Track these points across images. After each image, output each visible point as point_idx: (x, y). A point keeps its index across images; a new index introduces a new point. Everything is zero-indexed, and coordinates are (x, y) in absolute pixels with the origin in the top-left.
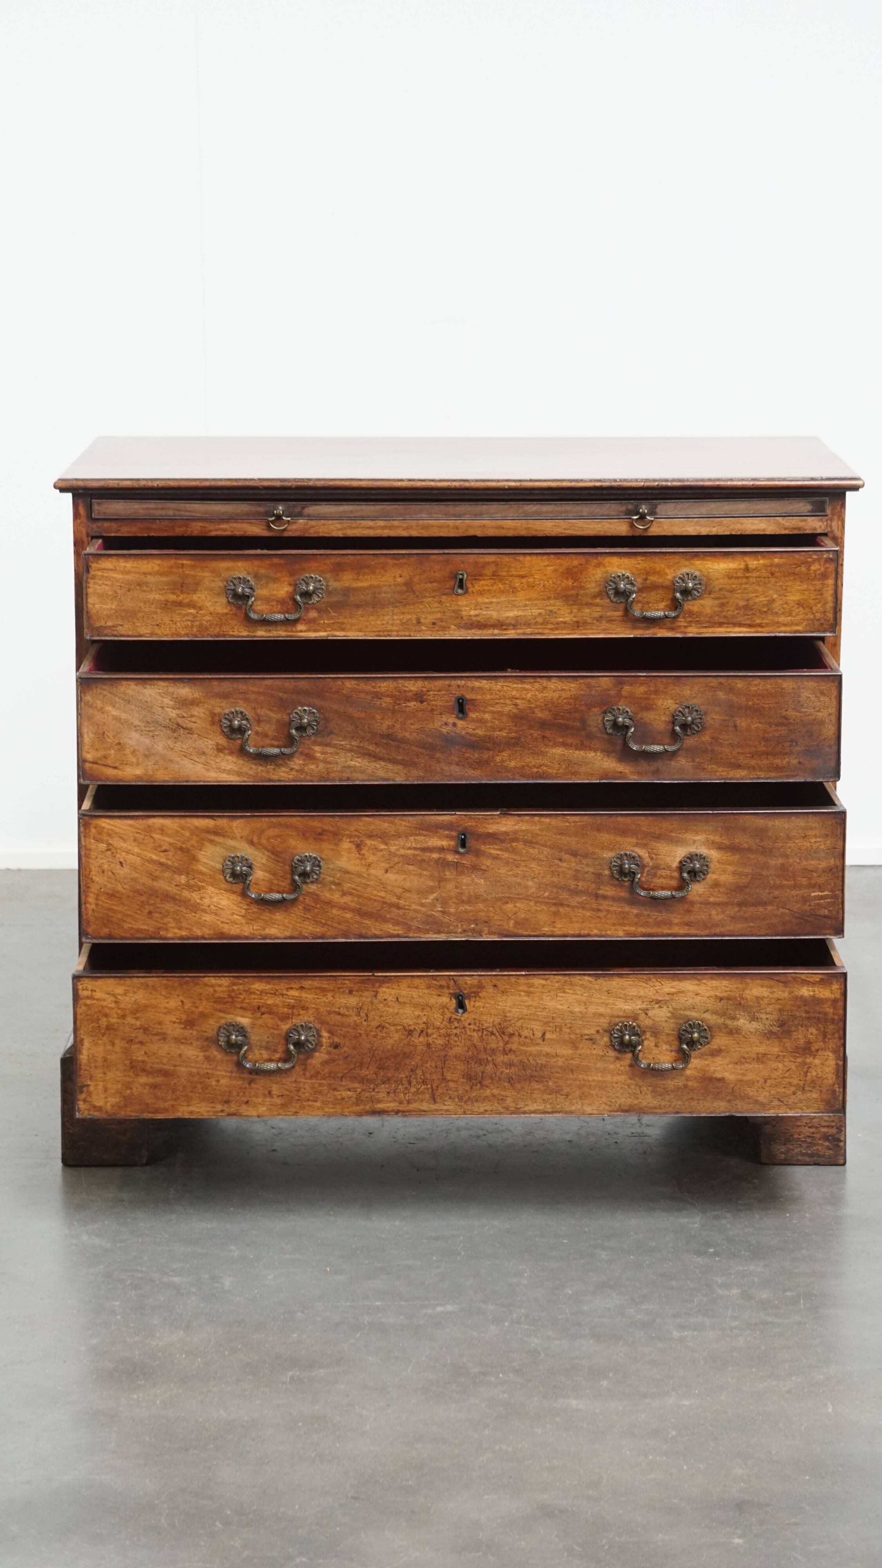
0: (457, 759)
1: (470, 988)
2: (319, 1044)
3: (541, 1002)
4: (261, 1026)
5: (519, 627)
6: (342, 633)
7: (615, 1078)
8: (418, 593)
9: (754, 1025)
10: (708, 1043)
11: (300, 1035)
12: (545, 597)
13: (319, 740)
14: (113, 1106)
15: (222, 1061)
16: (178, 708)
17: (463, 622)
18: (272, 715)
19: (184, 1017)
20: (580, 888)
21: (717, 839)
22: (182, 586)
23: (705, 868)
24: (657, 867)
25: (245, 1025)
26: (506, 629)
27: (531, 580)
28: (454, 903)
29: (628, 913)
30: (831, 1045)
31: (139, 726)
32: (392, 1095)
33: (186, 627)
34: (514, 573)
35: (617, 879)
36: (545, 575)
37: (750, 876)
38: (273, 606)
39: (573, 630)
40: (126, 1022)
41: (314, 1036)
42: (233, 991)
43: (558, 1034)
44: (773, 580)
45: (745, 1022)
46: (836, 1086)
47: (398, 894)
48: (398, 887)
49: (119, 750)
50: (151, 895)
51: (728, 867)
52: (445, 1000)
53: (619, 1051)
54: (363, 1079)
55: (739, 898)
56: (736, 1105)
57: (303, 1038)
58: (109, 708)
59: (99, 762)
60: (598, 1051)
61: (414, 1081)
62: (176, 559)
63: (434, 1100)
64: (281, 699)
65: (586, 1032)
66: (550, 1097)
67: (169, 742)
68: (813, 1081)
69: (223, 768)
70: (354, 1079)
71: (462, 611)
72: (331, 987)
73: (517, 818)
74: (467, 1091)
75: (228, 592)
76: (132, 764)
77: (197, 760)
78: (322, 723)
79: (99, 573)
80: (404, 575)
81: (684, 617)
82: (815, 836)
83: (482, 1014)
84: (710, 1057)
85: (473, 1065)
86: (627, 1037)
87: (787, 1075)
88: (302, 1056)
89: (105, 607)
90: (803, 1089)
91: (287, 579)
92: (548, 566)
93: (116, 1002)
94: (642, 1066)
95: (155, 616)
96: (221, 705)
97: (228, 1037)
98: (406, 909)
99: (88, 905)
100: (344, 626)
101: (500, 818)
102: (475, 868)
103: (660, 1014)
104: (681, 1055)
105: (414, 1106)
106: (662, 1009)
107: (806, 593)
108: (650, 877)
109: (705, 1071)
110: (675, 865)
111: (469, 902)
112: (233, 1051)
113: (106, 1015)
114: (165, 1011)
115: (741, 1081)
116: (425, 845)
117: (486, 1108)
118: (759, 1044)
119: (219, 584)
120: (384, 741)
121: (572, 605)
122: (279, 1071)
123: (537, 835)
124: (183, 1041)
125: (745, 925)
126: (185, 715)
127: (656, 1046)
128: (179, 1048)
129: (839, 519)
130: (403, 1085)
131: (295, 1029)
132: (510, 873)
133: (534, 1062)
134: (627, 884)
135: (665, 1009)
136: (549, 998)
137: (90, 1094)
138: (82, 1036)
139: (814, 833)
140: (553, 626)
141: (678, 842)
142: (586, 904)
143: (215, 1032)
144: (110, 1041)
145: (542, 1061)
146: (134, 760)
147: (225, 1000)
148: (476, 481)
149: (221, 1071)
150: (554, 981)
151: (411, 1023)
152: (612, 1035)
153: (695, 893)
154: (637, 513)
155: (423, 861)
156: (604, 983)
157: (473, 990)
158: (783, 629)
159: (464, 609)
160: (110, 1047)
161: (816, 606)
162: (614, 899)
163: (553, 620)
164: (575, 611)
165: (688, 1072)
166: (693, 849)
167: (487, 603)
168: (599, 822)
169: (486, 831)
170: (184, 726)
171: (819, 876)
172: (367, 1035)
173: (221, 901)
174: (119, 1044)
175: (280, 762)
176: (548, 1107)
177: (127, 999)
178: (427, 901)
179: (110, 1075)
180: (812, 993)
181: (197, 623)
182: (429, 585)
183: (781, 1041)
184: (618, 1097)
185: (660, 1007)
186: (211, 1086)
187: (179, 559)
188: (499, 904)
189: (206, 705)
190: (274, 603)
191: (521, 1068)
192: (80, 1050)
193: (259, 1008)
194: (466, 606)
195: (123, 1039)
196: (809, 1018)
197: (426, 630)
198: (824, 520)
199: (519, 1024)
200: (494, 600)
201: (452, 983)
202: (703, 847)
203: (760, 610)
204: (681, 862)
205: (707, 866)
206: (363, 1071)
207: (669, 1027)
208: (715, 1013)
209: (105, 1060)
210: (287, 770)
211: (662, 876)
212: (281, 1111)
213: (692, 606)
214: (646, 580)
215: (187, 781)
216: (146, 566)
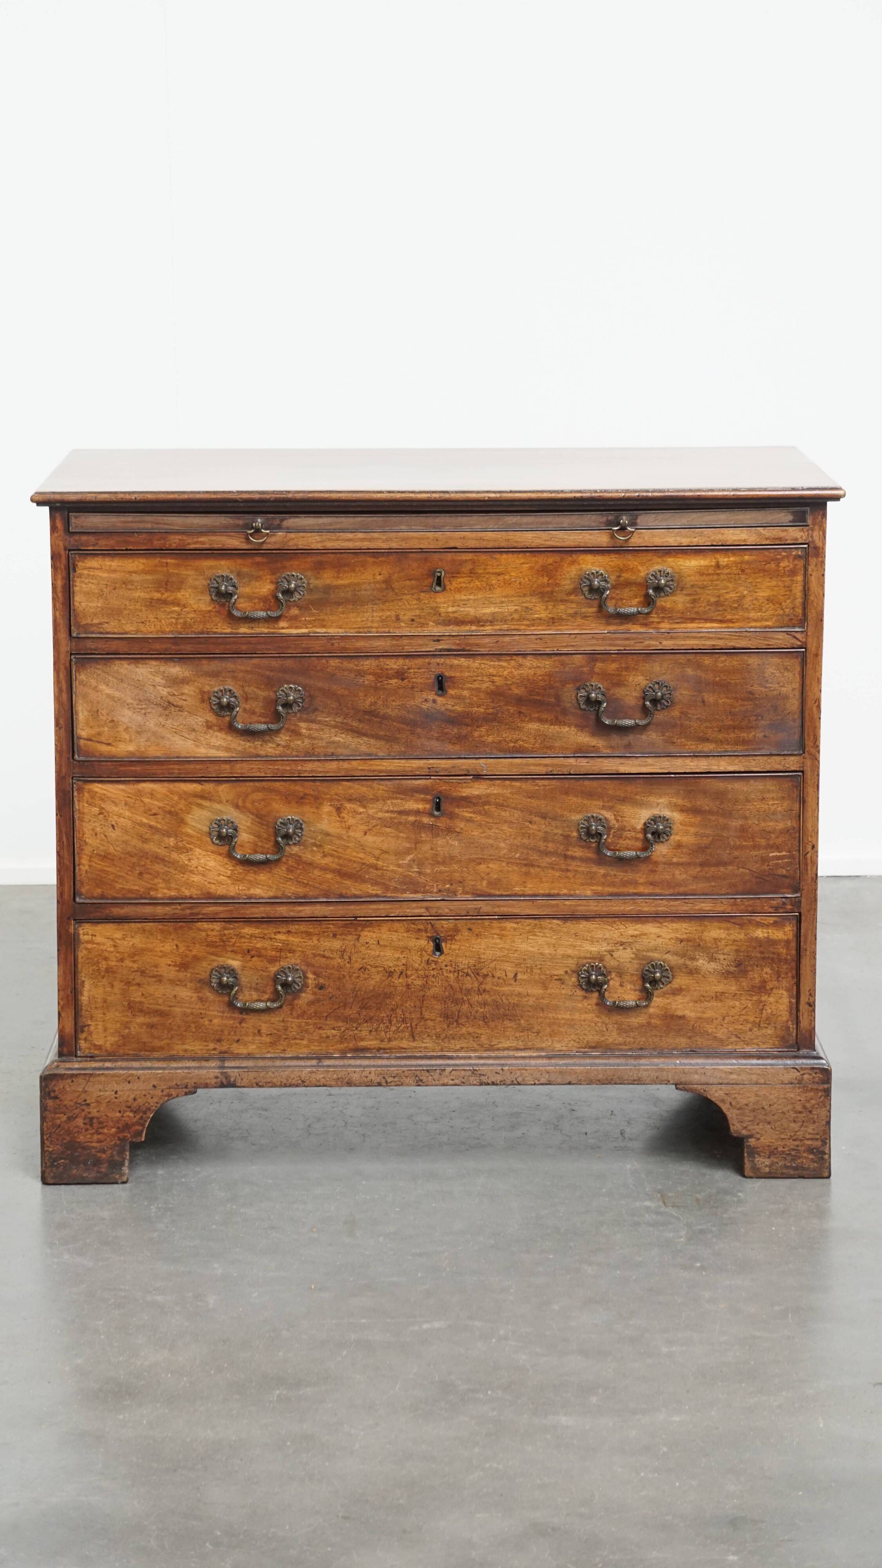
0: (436, 735)
1: (446, 931)
2: (305, 985)
3: (513, 945)
4: (251, 968)
5: (495, 623)
6: (324, 630)
7: (584, 1016)
8: (397, 591)
9: (713, 966)
10: (670, 982)
11: (287, 976)
12: (521, 594)
13: (305, 716)
14: (112, 1045)
15: (214, 1002)
16: (169, 687)
17: (441, 618)
18: (259, 692)
19: (179, 960)
20: (549, 849)
21: (680, 802)
22: (166, 584)
23: (668, 829)
24: (622, 829)
25: (236, 967)
26: (483, 626)
27: (507, 577)
28: (429, 864)
29: (595, 873)
30: (785, 983)
31: (132, 704)
32: (374, 1033)
33: (171, 624)
34: (491, 571)
35: (585, 841)
36: (521, 572)
37: (711, 839)
38: (255, 603)
39: (548, 626)
40: (124, 965)
41: (300, 977)
42: (225, 935)
43: (529, 975)
44: (743, 577)
45: (704, 962)
46: (790, 1023)
47: (377, 855)
48: (377, 849)
49: (112, 727)
50: (142, 857)
51: (690, 828)
52: (423, 942)
53: (587, 991)
54: (347, 1018)
55: (700, 858)
56: (697, 1041)
57: (290, 979)
58: (103, 687)
59: (93, 739)
60: (566, 991)
61: (395, 1019)
62: (161, 557)
63: (413, 1037)
64: (268, 677)
65: (556, 972)
66: (522, 1034)
67: (161, 719)
68: (767, 1019)
69: (212, 744)
70: (338, 1018)
71: (440, 608)
72: (316, 931)
73: (489, 782)
74: (444, 1030)
75: (212, 590)
76: (125, 741)
77: (188, 736)
78: (307, 700)
79: (86, 572)
80: (383, 572)
81: (656, 613)
82: (773, 799)
83: (457, 956)
84: (671, 996)
85: (449, 1004)
86: (594, 977)
87: (744, 1011)
88: (289, 997)
89: (91, 604)
90: (759, 1026)
91: (269, 577)
92: (523, 563)
93: (115, 946)
94: (608, 1003)
95: (140, 614)
96: (211, 683)
97: (220, 978)
98: (384, 870)
99: (81, 867)
100: (325, 623)
101: (473, 782)
102: (449, 830)
103: (624, 956)
104: (644, 995)
105: (394, 1044)
106: (627, 951)
107: (776, 589)
108: (616, 838)
109: (667, 1009)
110: (640, 826)
111: (444, 863)
112: (224, 992)
113: (106, 959)
114: (161, 954)
115: (700, 1018)
116: (402, 808)
117: (462, 1045)
118: (717, 984)
119: (202, 582)
120: (367, 717)
121: (548, 601)
122: (267, 1010)
123: (509, 798)
124: (178, 983)
125: (708, 884)
126: (176, 693)
127: (621, 985)
128: (174, 990)
129: (820, 530)
130: (384, 1024)
131: (283, 971)
132: (483, 835)
133: (507, 1002)
134: (594, 845)
135: (629, 950)
136: (520, 940)
137: (90, 1033)
138: (83, 979)
139: (771, 795)
140: (529, 623)
141: (642, 805)
142: (555, 865)
143: (208, 974)
144: (109, 983)
145: (515, 1000)
146: (127, 737)
147: (218, 944)
148: (456, 492)
149: (214, 1011)
150: (525, 924)
151: (391, 965)
152: (579, 975)
153: (658, 853)
154: (618, 524)
155: (400, 823)
156: (572, 926)
157: (450, 933)
158: (754, 624)
159: (442, 605)
160: (109, 989)
161: (785, 601)
162: (582, 859)
163: (528, 617)
164: (550, 607)
165: (651, 1010)
166: (656, 812)
167: (464, 600)
168: (567, 786)
169: (460, 794)
170: (175, 703)
171: (777, 837)
172: (350, 977)
173: (208, 863)
174: (118, 986)
175: (267, 738)
176: (521, 1044)
177: (125, 943)
178: (404, 862)
179: (110, 1015)
180: (766, 935)
181: (181, 621)
182: (408, 582)
183: (739, 981)
184: (585, 1034)
185: (625, 949)
186: (204, 1025)
187: (164, 558)
188: (472, 864)
189: (195, 683)
190: (257, 601)
191: (494, 1007)
192: (81, 992)
193: (249, 951)
194: (444, 603)
195: (121, 981)
196: (764, 958)
197: (406, 627)
198: (805, 530)
199: (492, 965)
200: (471, 597)
201: (430, 926)
202: (667, 810)
203: (730, 606)
204: (645, 824)
205: (670, 827)
206: (347, 1011)
207: (633, 968)
208: (676, 954)
209: (105, 1001)
210: (274, 746)
211: (626, 838)
212: (270, 1049)
213: (664, 602)
214: (619, 577)
215: (178, 757)
216: (131, 565)
